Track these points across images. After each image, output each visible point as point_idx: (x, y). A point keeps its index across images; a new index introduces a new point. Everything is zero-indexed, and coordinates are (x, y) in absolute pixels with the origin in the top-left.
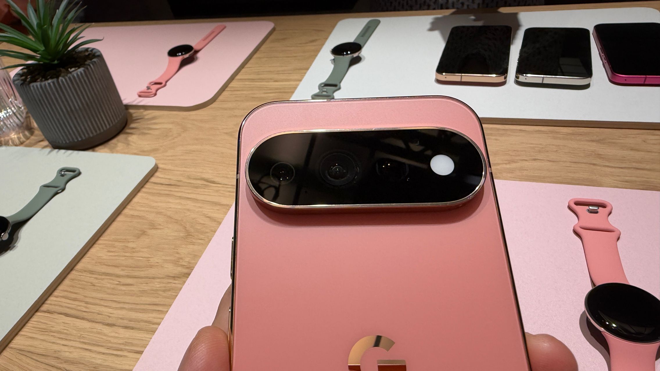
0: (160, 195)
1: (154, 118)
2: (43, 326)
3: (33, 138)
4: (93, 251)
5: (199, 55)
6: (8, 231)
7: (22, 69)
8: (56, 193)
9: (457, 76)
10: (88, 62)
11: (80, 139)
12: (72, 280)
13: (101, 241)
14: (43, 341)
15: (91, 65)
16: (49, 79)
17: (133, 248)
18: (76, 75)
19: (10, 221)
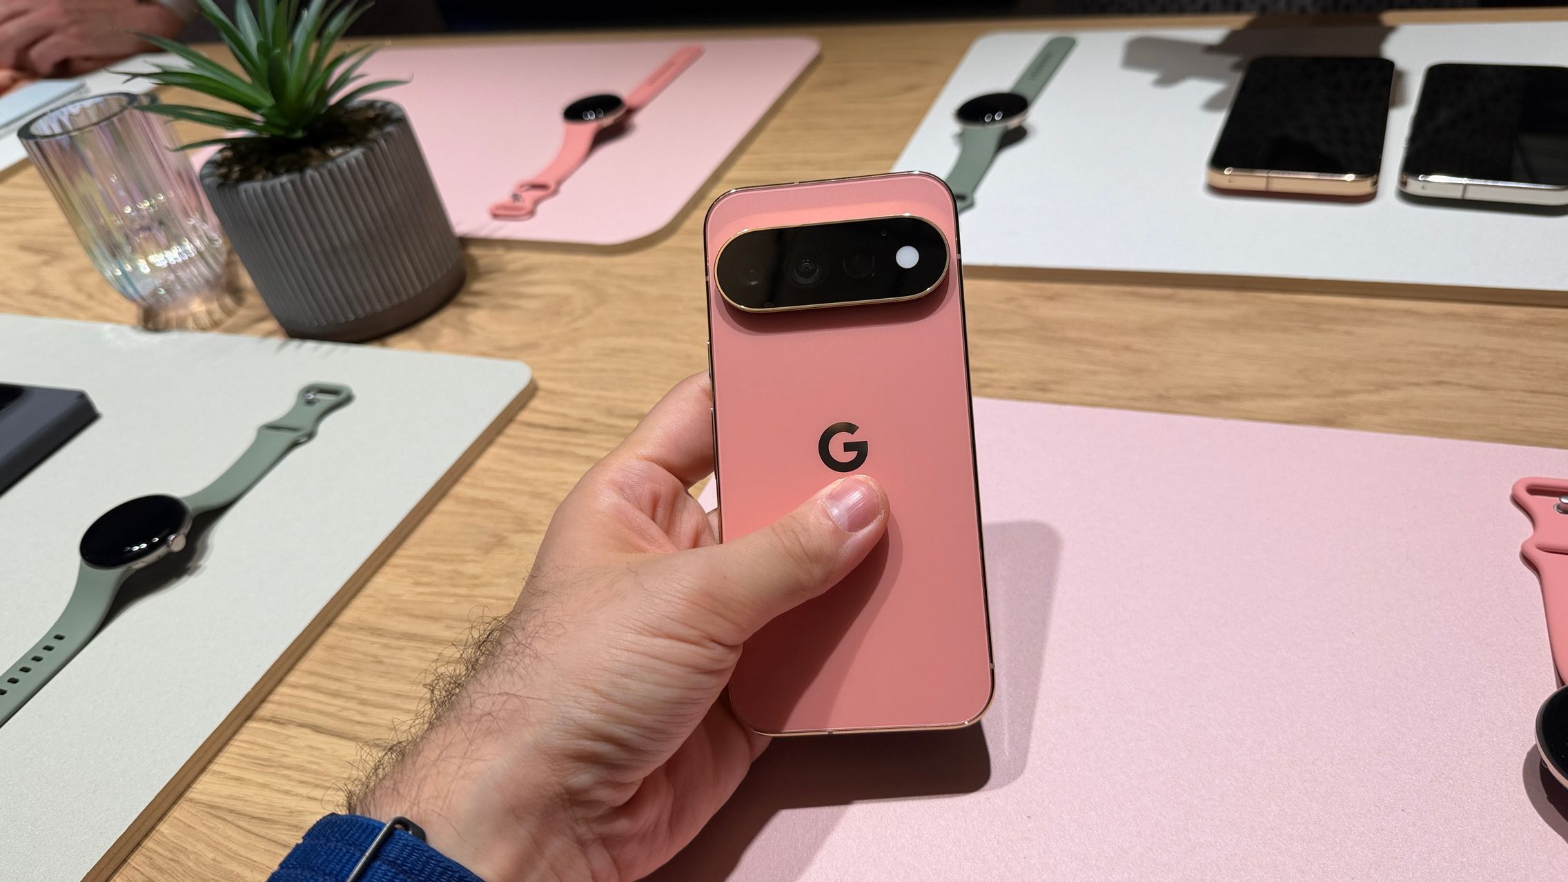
0: (541, 452)
1: (529, 270)
2: (264, 754)
3: (242, 312)
4: (380, 581)
5: (639, 119)
6: (185, 529)
7: (221, 151)
8: (295, 445)
9: (1257, 180)
10: (374, 134)
11: (352, 317)
12: (331, 648)
13: (400, 558)
14: (264, 786)
15: (383, 143)
16: (283, 174)
17: (475, 577)
18: (344, 165)
19: (190, 506)
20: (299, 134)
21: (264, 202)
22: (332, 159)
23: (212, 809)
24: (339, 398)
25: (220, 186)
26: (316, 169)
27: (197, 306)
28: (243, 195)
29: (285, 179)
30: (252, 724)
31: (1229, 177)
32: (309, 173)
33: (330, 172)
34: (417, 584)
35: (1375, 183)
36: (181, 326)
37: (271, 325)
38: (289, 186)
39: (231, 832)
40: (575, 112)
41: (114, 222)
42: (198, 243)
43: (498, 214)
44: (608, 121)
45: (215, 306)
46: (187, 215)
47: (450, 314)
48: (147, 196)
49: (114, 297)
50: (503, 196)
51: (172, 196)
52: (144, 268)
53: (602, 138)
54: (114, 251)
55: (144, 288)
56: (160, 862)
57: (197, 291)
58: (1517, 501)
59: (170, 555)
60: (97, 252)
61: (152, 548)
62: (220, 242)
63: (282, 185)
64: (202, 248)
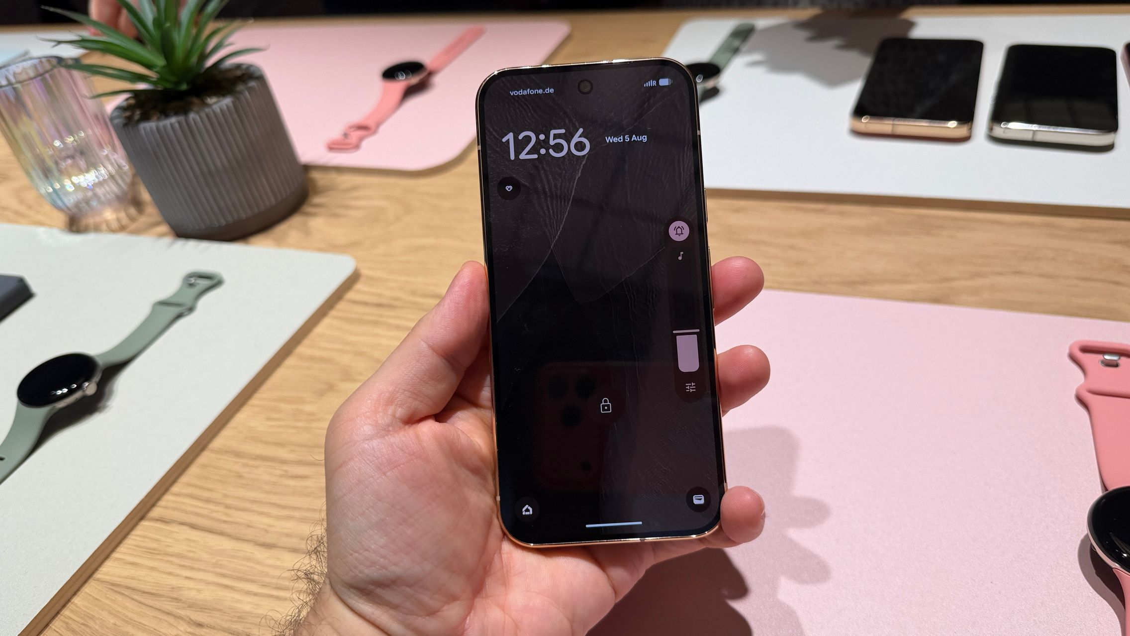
0: (361, 322)
1: (354, 188)
2: (153, 545)
3: (143, 220)
4: (241, 417)
5: (437, 80)
6: (97, 378)
7: (127, 99)
8: (179, 316)
9: (886, 125)
10: (240, 87)
11: (223, 222)
12: (204, 466)
13: (255, 400)
14: (153, 569)
15: (247, 94)
16: (172, 116)
17: (311, 414)
18: (218, 110)
19: (101, 362)
20: (184, 87)
21: (158, 136)
22: (209, 106)
23: (114, 586)
24: (212, 282)
25: (125, 125)
26: (198, 113)
27: (109, 215)
28: (143, 132)
29: (173, 120)
30: (145, 523)
31: (867, 123)
32: (192, 116)
33: (207, 115)
34: (269, 419)
35: (970, 129)
36: (97, 229)
37: (164, 228)
38: (177, 125)
39: (128, 603)
40: (390, 74)
41: (47, 153)
42: (110, 168)
43: (333, 147)
44: (414, 80)
45: (122, 215)
46: (101, 146)
47: (296, 220)
48: (71, 133)
49: (47, 208)
50: (336, 133)
51: (92, 132)
52: (70, 188)
53: (410, 92)
54: (47, 173)
55: (70, 201)
56: (74, 626)
57: (109, 203)
58: (1073, 358)
59: (85, 398)
60: (34, 174)
61: (71, 392)
62: (126, 167)
63: (172, 125)
64: (113, 171)
